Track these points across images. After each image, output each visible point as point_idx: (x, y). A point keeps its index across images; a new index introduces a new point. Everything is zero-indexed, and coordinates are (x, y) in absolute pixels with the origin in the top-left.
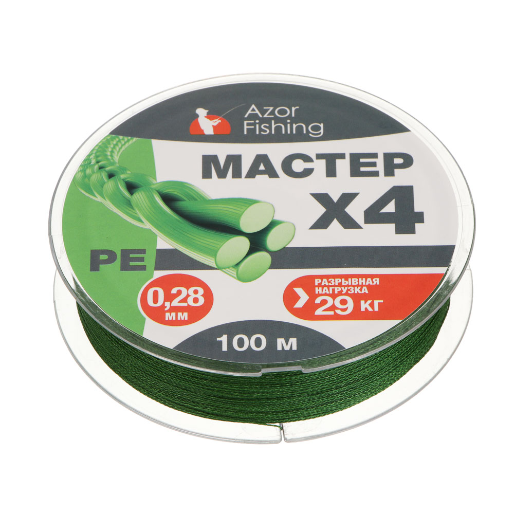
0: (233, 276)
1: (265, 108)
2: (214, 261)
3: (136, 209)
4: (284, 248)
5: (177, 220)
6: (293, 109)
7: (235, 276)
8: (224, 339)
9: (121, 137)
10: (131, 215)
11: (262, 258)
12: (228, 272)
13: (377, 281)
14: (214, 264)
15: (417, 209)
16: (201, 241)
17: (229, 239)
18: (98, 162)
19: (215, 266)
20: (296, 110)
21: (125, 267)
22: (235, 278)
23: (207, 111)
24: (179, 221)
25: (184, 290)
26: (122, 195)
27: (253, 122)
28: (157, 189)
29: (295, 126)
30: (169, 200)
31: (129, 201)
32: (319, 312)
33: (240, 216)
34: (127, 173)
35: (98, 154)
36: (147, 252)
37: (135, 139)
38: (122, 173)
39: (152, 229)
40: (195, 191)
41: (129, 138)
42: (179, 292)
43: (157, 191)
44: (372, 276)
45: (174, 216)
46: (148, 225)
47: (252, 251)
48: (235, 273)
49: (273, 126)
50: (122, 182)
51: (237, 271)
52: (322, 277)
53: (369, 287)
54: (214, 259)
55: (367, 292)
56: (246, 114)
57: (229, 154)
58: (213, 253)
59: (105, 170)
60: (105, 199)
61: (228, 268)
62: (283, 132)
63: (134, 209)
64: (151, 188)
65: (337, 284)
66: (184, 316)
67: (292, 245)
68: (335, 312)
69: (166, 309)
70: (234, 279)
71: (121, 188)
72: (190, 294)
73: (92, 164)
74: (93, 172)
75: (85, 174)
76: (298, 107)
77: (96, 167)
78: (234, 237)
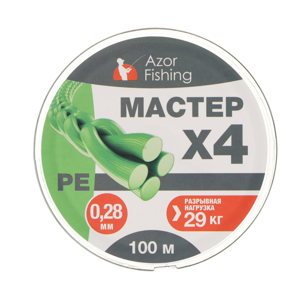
0: (137, 195)
1: (157, 58)
2: (127, 184)
3: (83, 142)
4: (168, 174)
6: (174, 59)
7: (140, 196)
8: (133, 244)
9: (74, 82)
10: (80, 146)
11: (155, 181)
12: (135, 192)
13: (219, 201)
14: (128, 186)
15: (244, 144)
16: (121, 167)
17: (137, 166)
18: (61, 103)
19: (128, 188)
20: (176, 60)
21: (78, 188)
22: (139, 197)
23: (124, 61)
24: (108, 152)
25: (110, 205)
26: (76, 131)
27: (150, 70)
28: (95, 126)
29: (175, 74)
30: (102, 134)
31: (79, 135)
32: (187, 225)
33: (143, 148)
34: (77, 112)
35: (60, 96)
36: (90, 176)
37: (82, 83)
38: (75, 112)
39: (92, 158)
41: (79, 82)
42: (108, 207)
43: (95, 127)
44: (217, 197)
45: (105, 148)
46: (90, 155)
47: (149, 176)
48: (139, 193)
49: (162, 74)
50: (75, 118)
51: (141, 192)
52: (189, 197)
53: (215, 205)
54: (127, 182)
55: (214, 210)
56: (146, 65)
57: (136, 97)
58: (127, 177)
59: (65, 109)
60: (65, 133)
61: (136, 189)
62: (168, 80)
64: (91, 125)
65: (197, 203)
66: (111, 226)
67: (172, 172)
68: (196, 225)
69: (101, 221)
70: (139, 198)
71: (74, 124)
72: (114, 210)
73: (57, 104)
74: (58, 111)
75: (53, 112)
76: (177, 58)
77: (60, 106)
78: (139, 165)
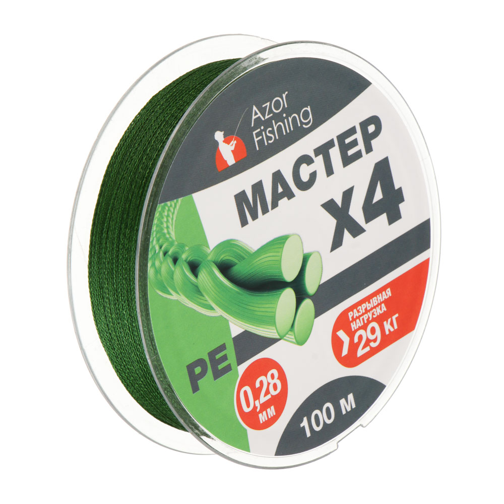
0: (291, 342)
1: (263, 106)
2: (275, 331)
3: (205, 296)
4: (320, 286)
5: (237, 292)
6: (284, 96)
7: (294, 341)
8: (305, 423)
9: (169, 203)
10: (200, 303)
11: (308, 305)
12: (289, 339)
13: (389, 293)
14: (277, 334)
15: (397, 187)
16: (261, 309)
17: (280, 296)
18: (161, 247)
19: (278, 337)
20: (287, 96)
21: (217, 374)
22: (294, 343)
23: (223, 132)
24: (239, 293)
25: (262, 378)
26: (192, 283)
27: (259, 130)
28: (213, 260)
29: (290, 119)
30: (225, 268)
31: (197, 287)
32: (360, 352)
33: (280, 261)
34: (186, 251)
35: (158, 236)
36: (227, 346)
37: (180, 200)
38: (183, 253)
39: (223, 315)
40: (242, 248)
41: (175, 200)
42: (261, 382)
43: (214, 262)
44: (383, 289)
45: (232, 288)
46: (219, 312)
47: (299, 301)
48: (293, 337)
49: (275, 128)
50: (185, 263)
51: (294, 333)
52: (351, 309)
53: (386, 302)
54: (274, 328)
55: (385, 310)
56: (251, 124)
57: (253, 184)
58: (270, 320)
59: (169, 255)
60: (179, 294)
61: (287, 333)
62: (285, 134)
63: (203, 296)
64: (208, 261)
65: (364, 311)
66: (271, 411)
67: (324, 279)
68: (371, 347)
69: (258, 410)
70: (294, 345)
71: (186, 273)
72: (269, 382)
73: (157, 252)
74: (161, 263)
75: (155, 268)
76: (287, 93)
77: (161, 254)
78: (282, 292)
